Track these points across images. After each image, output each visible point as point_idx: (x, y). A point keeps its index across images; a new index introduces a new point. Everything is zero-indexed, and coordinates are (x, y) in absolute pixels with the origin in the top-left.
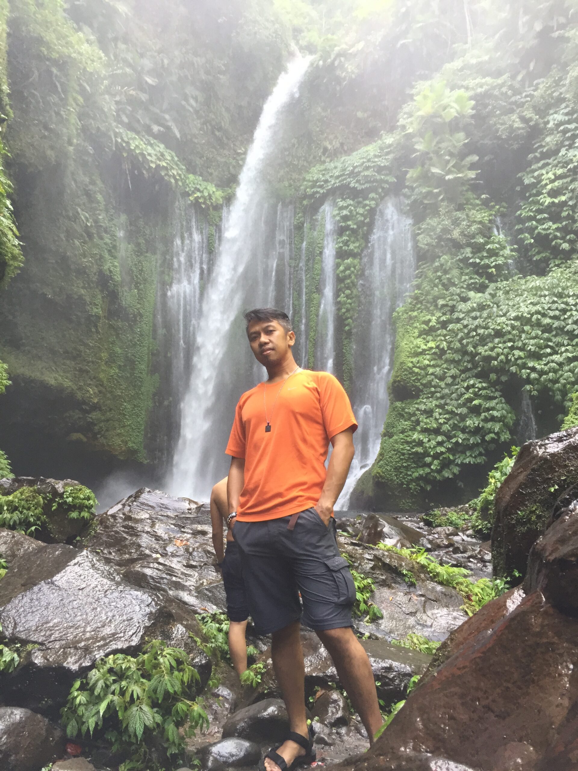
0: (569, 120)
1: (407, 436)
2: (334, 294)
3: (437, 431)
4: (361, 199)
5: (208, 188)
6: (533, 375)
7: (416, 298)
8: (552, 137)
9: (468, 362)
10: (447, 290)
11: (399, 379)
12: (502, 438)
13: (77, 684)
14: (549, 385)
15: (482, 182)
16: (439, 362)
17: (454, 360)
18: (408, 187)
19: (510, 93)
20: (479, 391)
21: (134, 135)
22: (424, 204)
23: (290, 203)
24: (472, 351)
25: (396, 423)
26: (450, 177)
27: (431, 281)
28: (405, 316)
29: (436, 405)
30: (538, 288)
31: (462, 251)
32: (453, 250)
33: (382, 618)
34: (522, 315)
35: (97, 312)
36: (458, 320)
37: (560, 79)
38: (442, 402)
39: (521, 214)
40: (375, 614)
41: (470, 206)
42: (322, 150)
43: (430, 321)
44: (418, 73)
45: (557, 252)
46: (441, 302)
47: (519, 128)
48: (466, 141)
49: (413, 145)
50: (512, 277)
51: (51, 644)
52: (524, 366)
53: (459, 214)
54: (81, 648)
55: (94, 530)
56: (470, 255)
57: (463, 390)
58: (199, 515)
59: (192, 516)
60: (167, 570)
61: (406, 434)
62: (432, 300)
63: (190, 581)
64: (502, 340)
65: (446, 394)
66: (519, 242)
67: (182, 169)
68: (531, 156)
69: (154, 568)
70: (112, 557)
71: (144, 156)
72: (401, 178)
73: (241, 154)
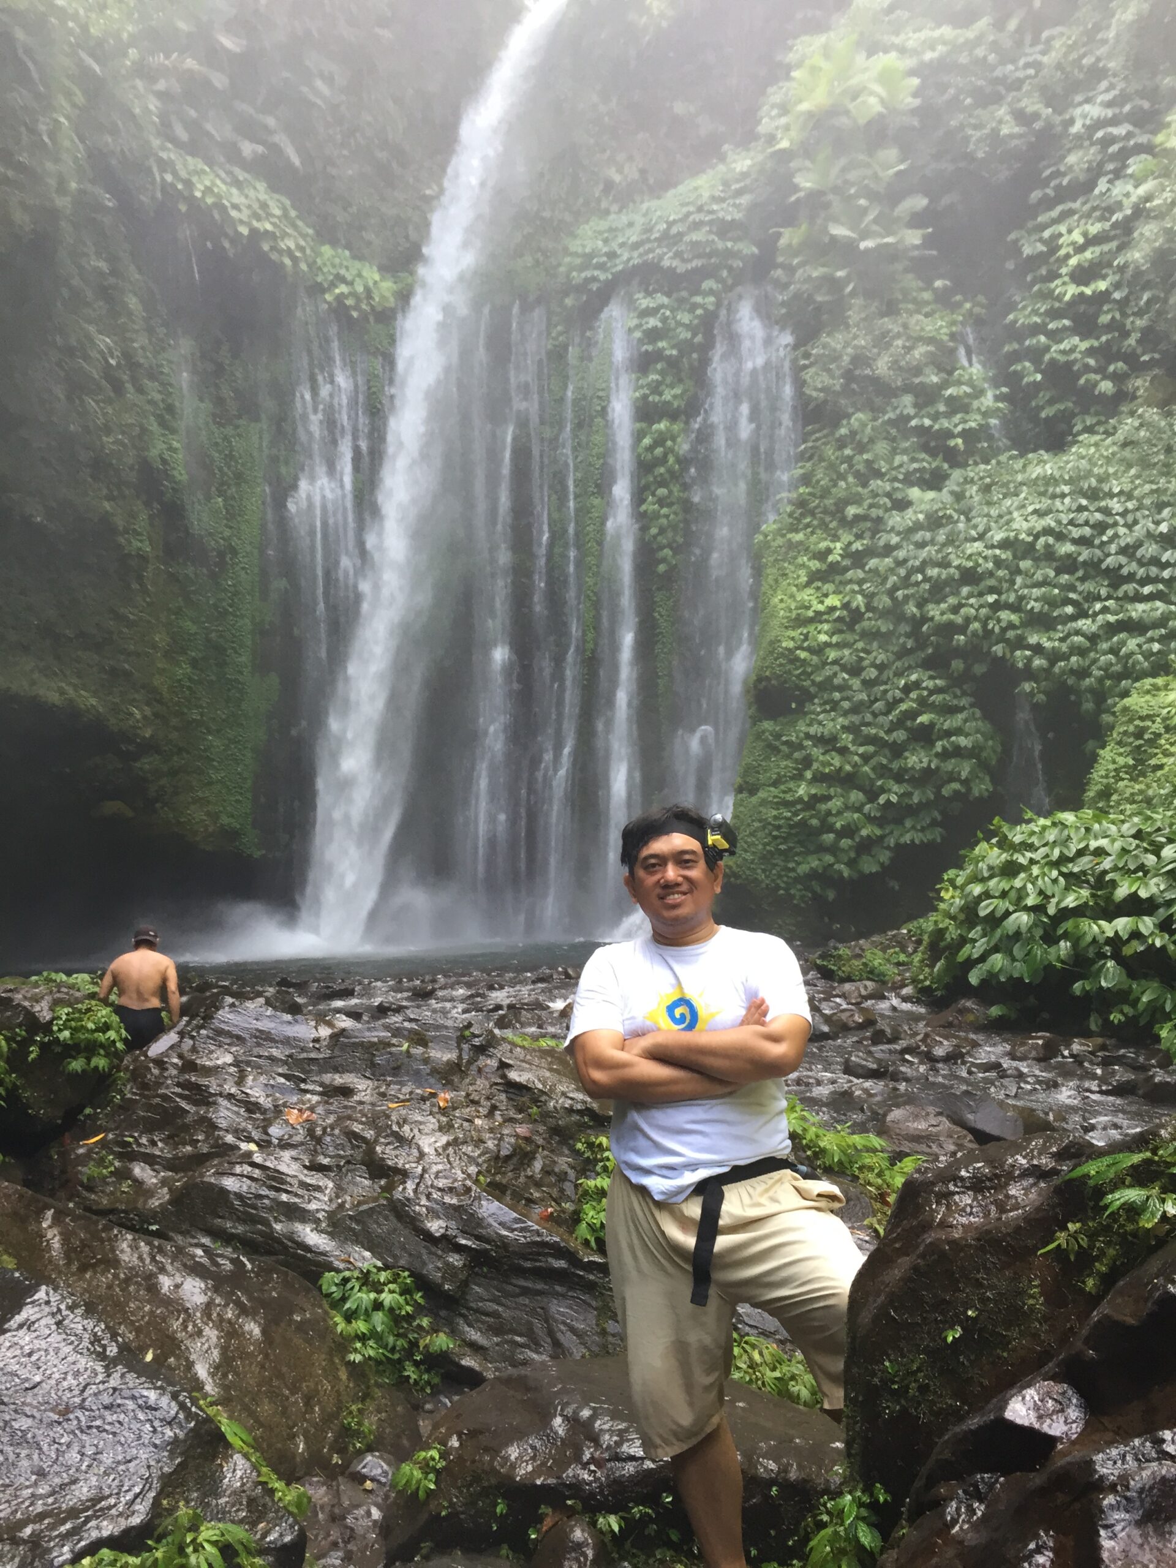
0: (1114, 115)
1: (784, 792)
2: (633, 495)
3: (848, 781)
4: (684, 294)
5: (365, 273)
6: (1038, 662)
7: (801, 503)
8: (1080, 153)
9: (908, 636)
10: (865, 485)
11: (767, 673)
12: (976, 792)
14: (1070, 682)
15: (934, 253)
16: (849, 637)
17: (878, 632)
18: (782, 266)
19: (992, 58)
20: (929, 696)
21: (201, 165)
22: (815, 302)
23: (539, 301)
24: (914, 614)
25: (764, 763)
26: (866, 244)
27: (832, 467)
28: (780, 541)
29: (843, 727)
30: (1051, 480)
31: (894, 401)
32: (877, 400)
34: (1016, 538)
35: (140, 549)
36: (887, 550)
37: (1097, 28)
38: (855, 719)
39: (1015, 321)
41: (910, 306)
42: (601, 187)
43: (829, 551)
44: (800, 18)
45: (1088, 400)
46: (851, 511)
47: (1011, 136)
48: (902, 167)
49: (791, 177)
50: (995, 456)
52: (1020, 643)
53: (889, 324)
55: (121, 1092)
56: (911, 411)
57: (898, 694)
58: (337, 1053)
59: (321, 1056)
60: (270, 1178)
61: (783, 787)
62: (833, 508)
63: (319, 1200)
64: (976, 590)
65: (862, 702)
66: (1012, 379)
67: (307, 235)
68: (1036, 195)
69: (242, 1176)
70: (158, 1153)
71: (223, 209)
72: (769, 246)
73: (432, 198)
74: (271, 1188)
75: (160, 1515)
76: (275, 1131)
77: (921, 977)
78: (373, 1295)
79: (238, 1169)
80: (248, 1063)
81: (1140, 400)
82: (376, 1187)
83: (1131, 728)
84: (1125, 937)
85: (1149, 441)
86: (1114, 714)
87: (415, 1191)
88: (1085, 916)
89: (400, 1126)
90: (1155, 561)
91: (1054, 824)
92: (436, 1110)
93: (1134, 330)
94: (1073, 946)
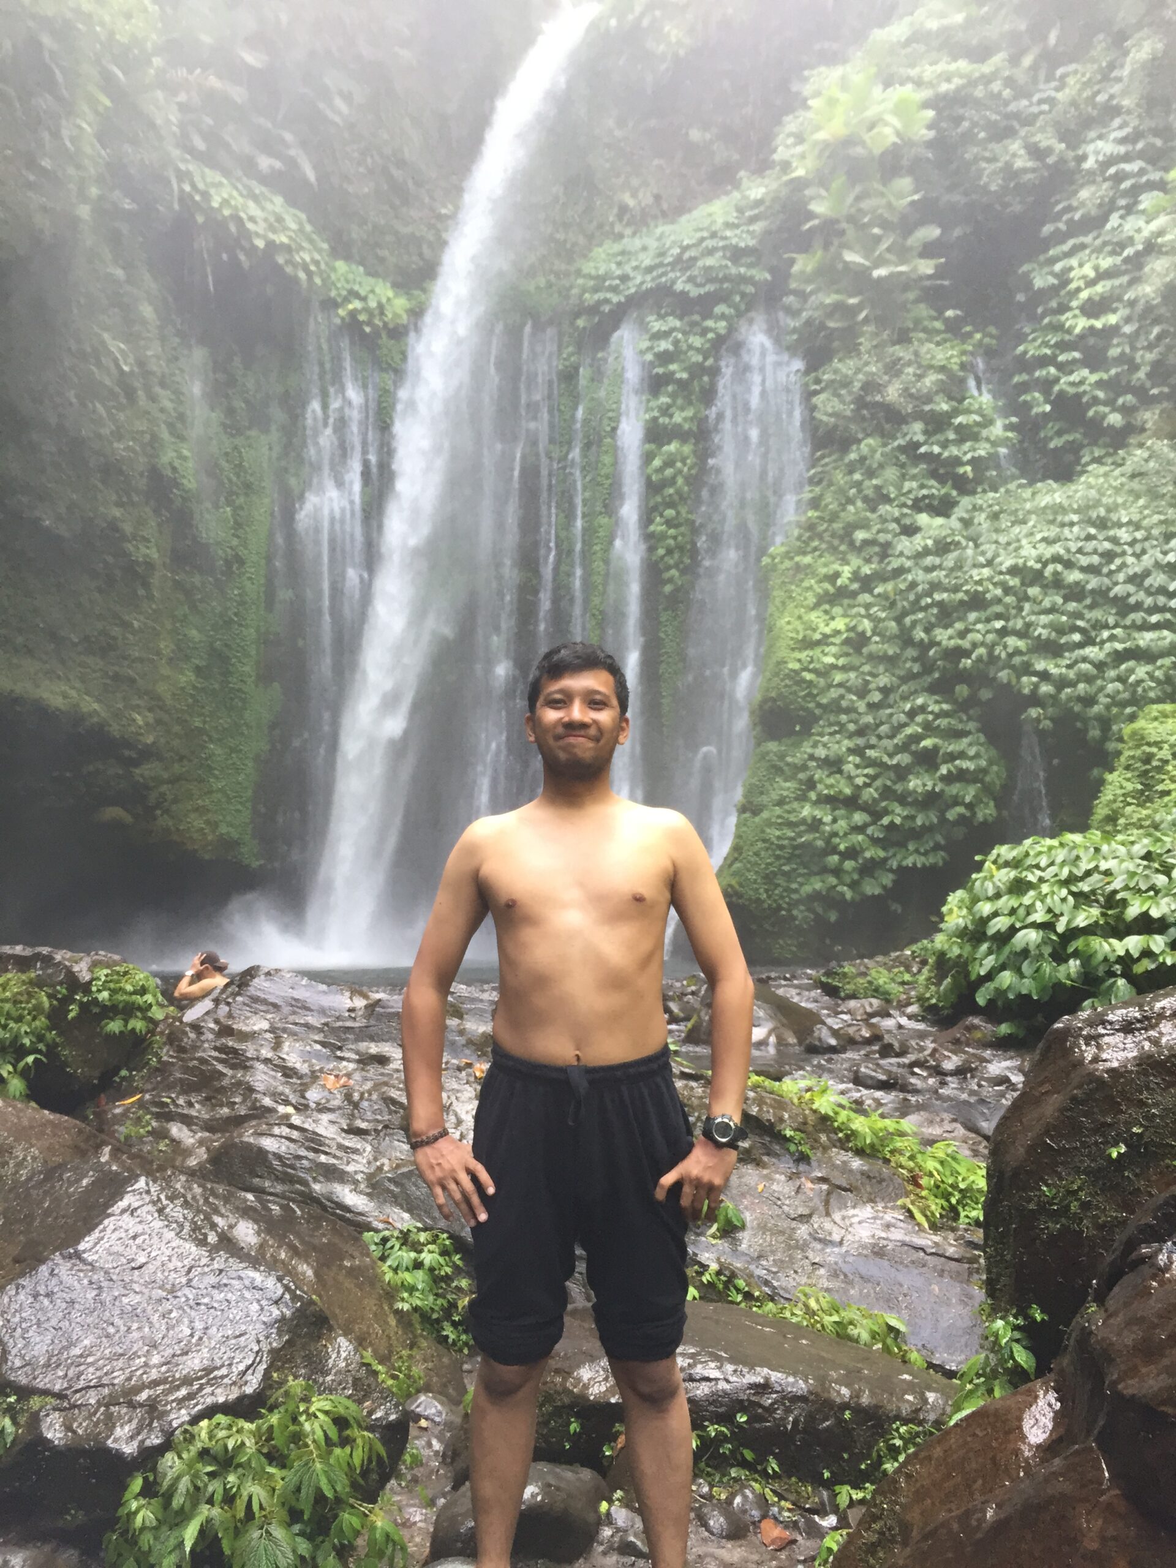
0: (1127, 152)
1: (789, 812)
3: (851, 803)
4: (696, 317)
5: (378, 290)
6: (1046, 688)
7: (811, 527)
8: (1093, 188)
9: (915, 660)
10: (873, 510)
11: (773, 694)
12: (980, 816)
13: (137, 1484)
14: (1077, 709)
15: (946, 283)
16: (856, 660)
17: (885, 655)
18: (795, 292)
19: (1007, 93)
20: (935, 720)
21: (218, 177)
22: (827, 328)
23: (550, 322)
24: (922, 639)
25: (767, 784)
26: (880, 272)
27: (841, 491)
28: (787, 564)
29: (848, 749)
30: (1059, 509)
31: (905, 428)
32: (887, 427)
33: (743, 1227)
34: (1025, 564)
35: (147, 556)
36: (897, 574)
37: (1112, 66)
38: (860, 741)
39: (1025, 352)
40: (729, 1222)
41: (922, 335)
42: (615, 210)
43: (837, 575)
44: (817, 47)
45: (1096, 431)
46: (860, 535)
47: (1025, 171)
48: (916, 197)
49: (807, 203)
50: (1005, 483)
51: (78, 1395)
52: (1027, 669)
53: (899, 351)
54: (141, 1405)
55: (157, 1055)
56: (921, 438)
57: (903, 718)
58: (372, 1022)
59: (357, 1025)
60: (307, 1139)
61: (786, 807)
62: (841, 532)
63: (356, 1162)
64: (983, 615)
65: (867, 725)
66: (1021, 409)
67: (322, 249)
68: (1047, 229)
69: (281, 1137)
70: (195, 1114)
71: (239, 221)
72: (781, 274)
73: (447, 217)
74: (308, 1149)
75: (271, 1387)
76: (314, 1095)
77: (928, 995)
78: (413, 1255)
79: (276, 1130)
80: (284, 1030)
81: (1148, 433)
83: (1138, 753)
84: (1136, 955)
85: (1157, 472)
86: (1121, 739)
88: (1095, 935)
90: (1163, 591)
91: (1062, 845)
92: (472, 1079)
93: (1143, 363)
94: (1083, 965)
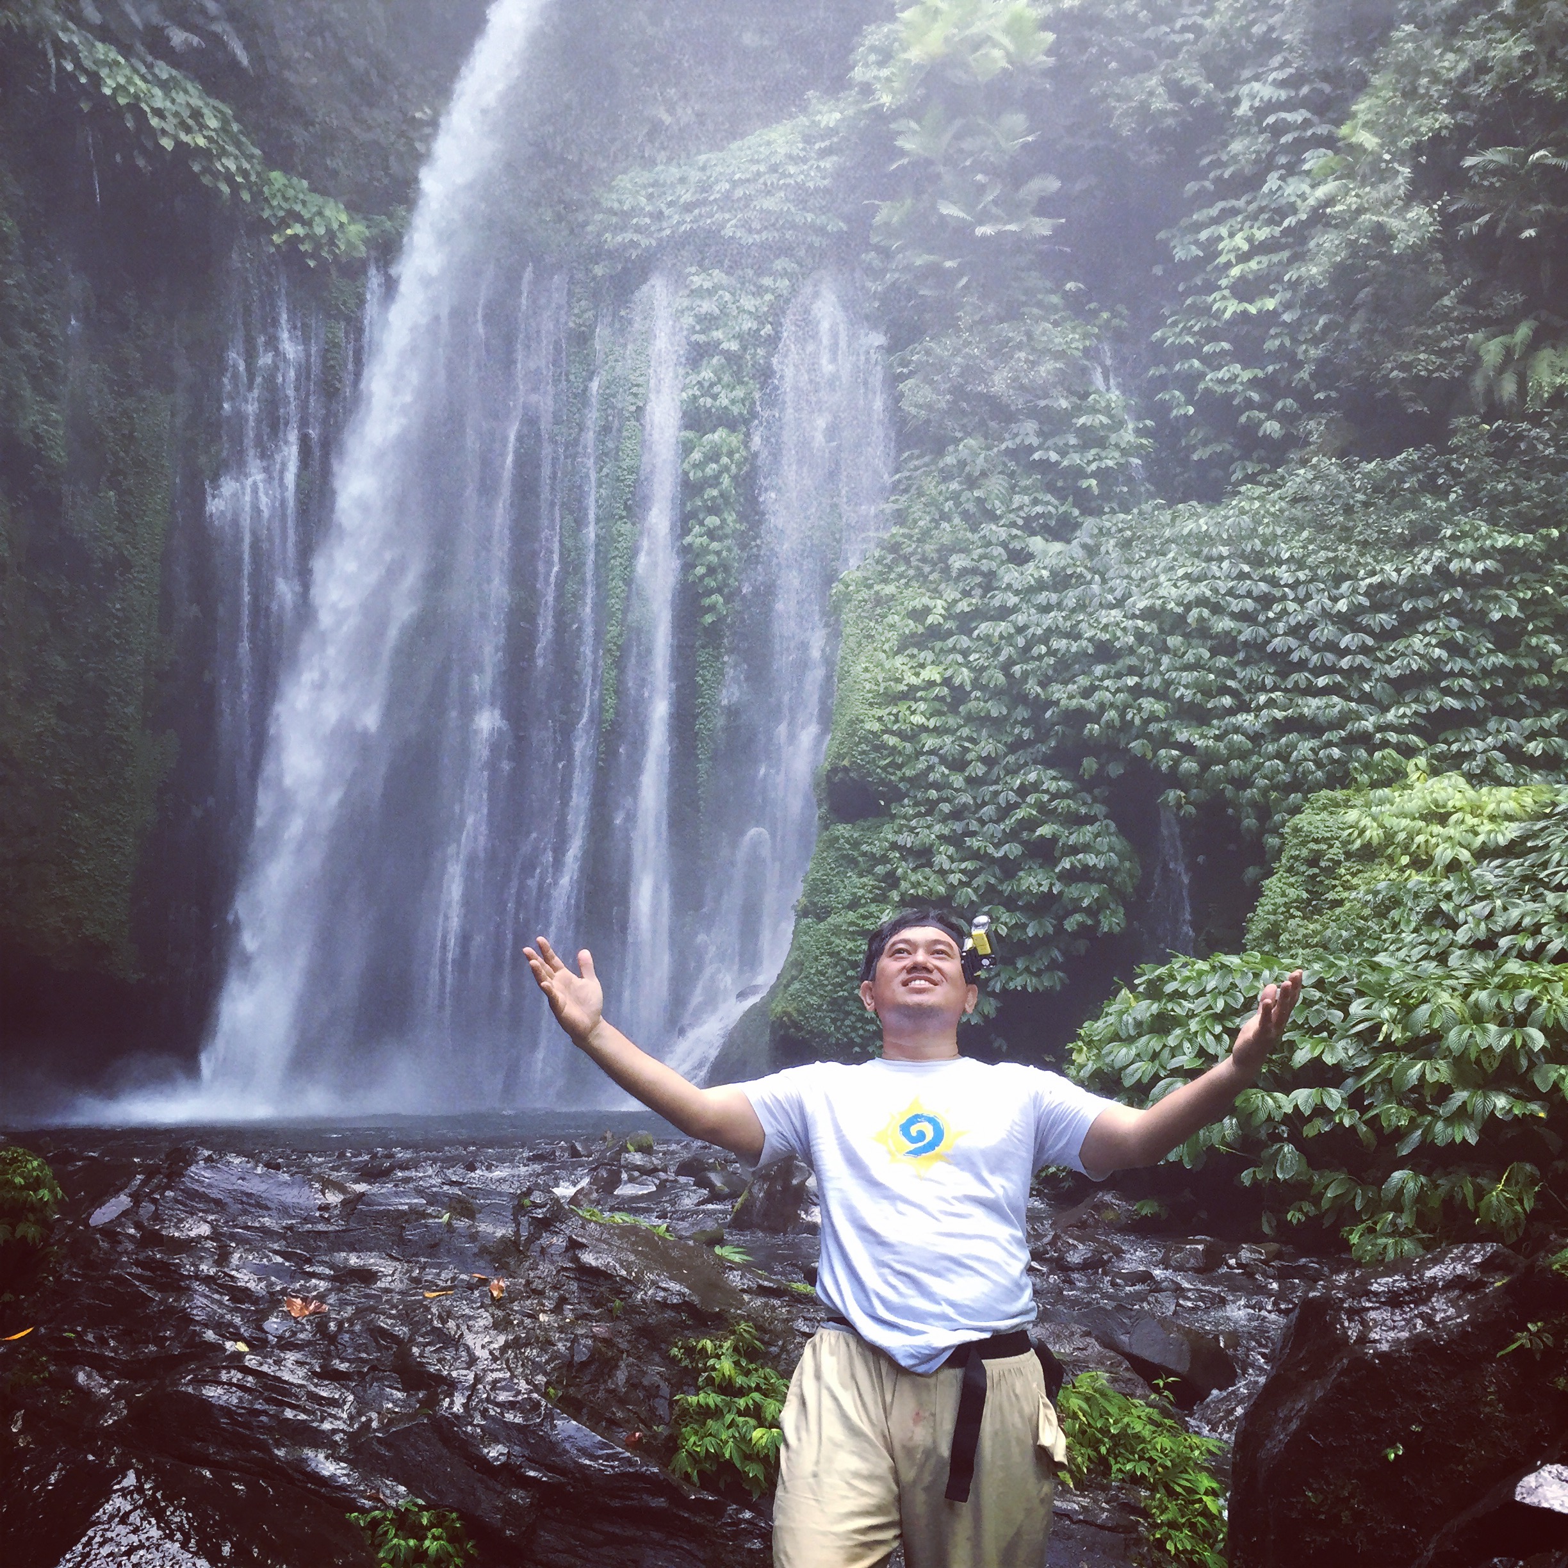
0: (1289, 99)
1: (864, 917)
4: (749, 273)
5: (327, 212)
6: (1189, 765)
7: (893, 547)
8: (1247, 141)
9: (1025, 723)
10: (975, 530)
11: (846, 763)
12: (1105, 927)
14: (1227, 791)
15: (1067, 249)
16: (952, 721)
17: (988, 717)
18: (878, 249)
19: (1143, 16)
20: (1050, 801)
21: (113, 55)
22: (918, 296)
23: (559, 266)
24: (1038, 695)
25: (836, 880)
26: (984, 230)
27: (934, 503)
28: (865, 594)
29: (941, 837)
30: (1205, 539)
31: (1015, 427)
32: (993, 424)
34: (1163, 609)
36: (1004, 613)
38: (958, 827)
39: (1163, 340)
41: (1035, 311)
42: (646, 128)
43: (927, 611)
45: (1250, 443)
46: (958, 562)
47: (1164, 113)
48: (1030, 139)
49: (894, 138)
50: (1137, 504)
52: (1165, 739)
53: (1007, 330)
55: (53, 1272)
56: (1035, 441)
57: (1013, 797)
58: (353, 1224)
59: (331, 1228)
60: (267, 1387)
61: (861, 911)
62: (935, 556)
63: (334, 1417)
64: (1113, 669)
65: (965, 806)
66: (1160, 411)
67: (252, 156)
68: (1191, 187)
69: (230, 1384)
70: (110, 1354)
71: (141, 116)
72: (861, 222)
73: (422, 123)
74: (268, 1401)
76: (273, 1325)
78: (413, 1542)
79: (224, 1376)
80: (233, 1237)
81: (1313, 447)
82: (413, 1401)
83: (1305, 852)
84: (1307, 1113)
85: (1324, 497)
86: (1282, 836)
87: (465, 1406)
88: (1256, 1086)
89: (444, 1322)
90: (1332, 646)
91: (1213, 968)
92: (488, 1301)
93: (1307, 360)
94: (1240, 1125)
